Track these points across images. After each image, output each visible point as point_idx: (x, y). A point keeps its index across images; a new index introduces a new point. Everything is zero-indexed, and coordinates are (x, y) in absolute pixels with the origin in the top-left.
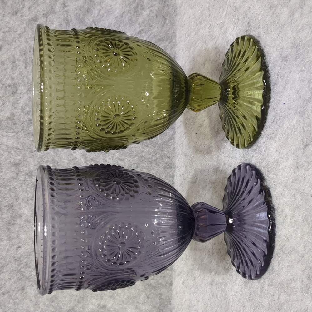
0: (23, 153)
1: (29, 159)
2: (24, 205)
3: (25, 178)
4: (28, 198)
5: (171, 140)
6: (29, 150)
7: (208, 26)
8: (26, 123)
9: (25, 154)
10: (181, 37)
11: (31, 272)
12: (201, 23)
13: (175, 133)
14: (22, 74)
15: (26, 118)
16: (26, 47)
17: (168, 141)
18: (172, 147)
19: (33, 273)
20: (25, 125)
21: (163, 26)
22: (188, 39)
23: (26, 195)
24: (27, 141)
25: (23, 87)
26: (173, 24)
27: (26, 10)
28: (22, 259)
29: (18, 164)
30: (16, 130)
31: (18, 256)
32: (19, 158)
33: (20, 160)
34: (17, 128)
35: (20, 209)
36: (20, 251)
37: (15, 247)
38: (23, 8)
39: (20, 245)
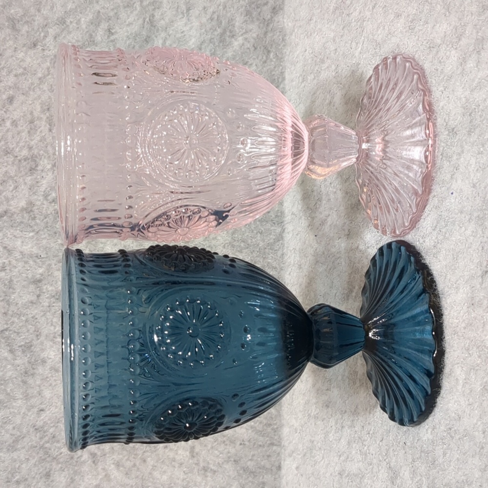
0: (47, 263)
2: (48, 344)
3: (49, 303)
4: (55, 333)
5: (279, 241)
7: (333, 67)
8: (51, 217)
9: (50, 265)
10: (292, 81)
11: (60, 448)
12: (322, 61)
13: (283, 231)
14: (45, 140)
15: (51, 209)
16: (50, 98)
17: (275, 243)
18: (279, 253)
19: (62, 450)
21: (265, 62)
22: (303, 85)
23: (52, 328)
24: (52, 245)
25: (46, 161)
26: (280, 59)
27: (49, 40)
28: (45, 428)
29: (40, 281)
30: (35, 228)
31: (39, 424)
32: (41, 271)
33: (42, 275)
34: (37, 224)
35: (43, 350)
36: (43, 416)
37: (36, 410)
38: (45, 37)
39: (43, 406)
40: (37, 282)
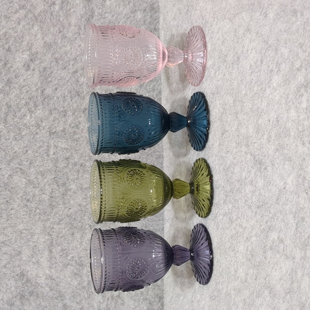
0: (71, 151)
1: (74, 155)
2: (72, 183)
6: (74, 150)
16: (71, 88)
20: (72, 134)
27: (70, 66)
28: (72, 216)
29: (68, 158)
30: (66, 138)
31: (69, 214)
32: (69, 154)
33: (69, 156)
34: (67, 136)
35: (70, 185)
36: (71, 210)
37: (68, 208)
38: (69, 65)
39: (70, 207)
40: (67, 159)
